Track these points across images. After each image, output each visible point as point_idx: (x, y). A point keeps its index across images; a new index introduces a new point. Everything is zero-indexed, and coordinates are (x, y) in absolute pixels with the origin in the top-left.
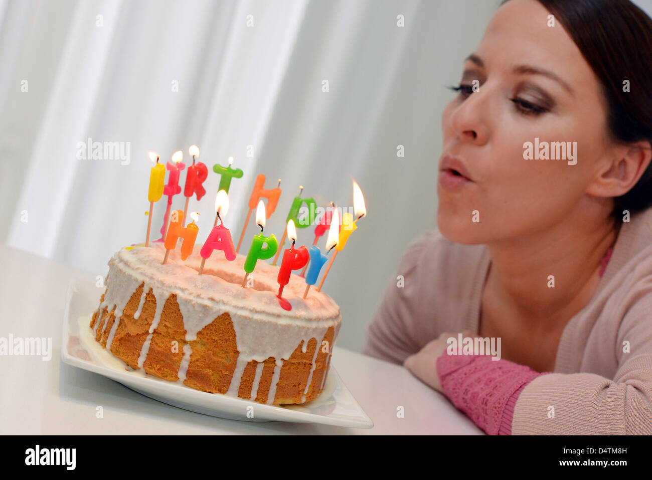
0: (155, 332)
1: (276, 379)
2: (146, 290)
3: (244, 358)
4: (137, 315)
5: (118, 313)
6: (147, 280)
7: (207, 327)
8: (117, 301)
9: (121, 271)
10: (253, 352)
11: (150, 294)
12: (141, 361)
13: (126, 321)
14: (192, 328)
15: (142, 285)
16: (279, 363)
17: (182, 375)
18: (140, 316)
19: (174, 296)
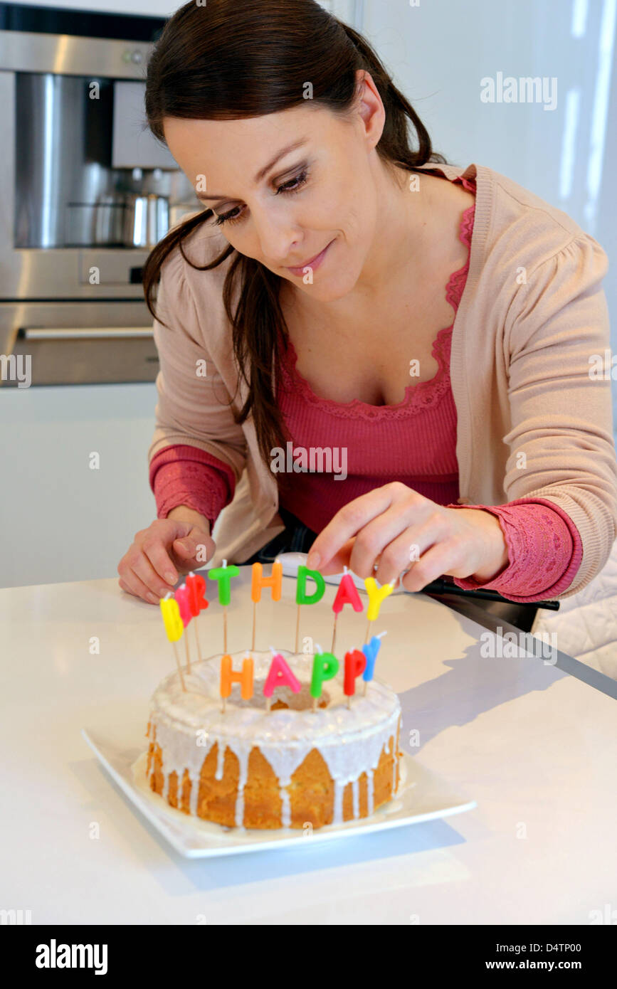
0: (246, 787)
1: (371, 790)
2: (222, 749)
3: (341, 784)
4: (219, 775)
5: (195, 777)
6: (219, 739)
7: (299, 768)
8: (189, 764)
9: (182, 733)
10: (346, 774)
11: (228, 752)
12: (239, 819)
13: (208, 783)
14: (285, 772)
15: (215, 746)
16: (370, 775)
17: (286, 821)
18: (224, 776)
19: (256, 749)
